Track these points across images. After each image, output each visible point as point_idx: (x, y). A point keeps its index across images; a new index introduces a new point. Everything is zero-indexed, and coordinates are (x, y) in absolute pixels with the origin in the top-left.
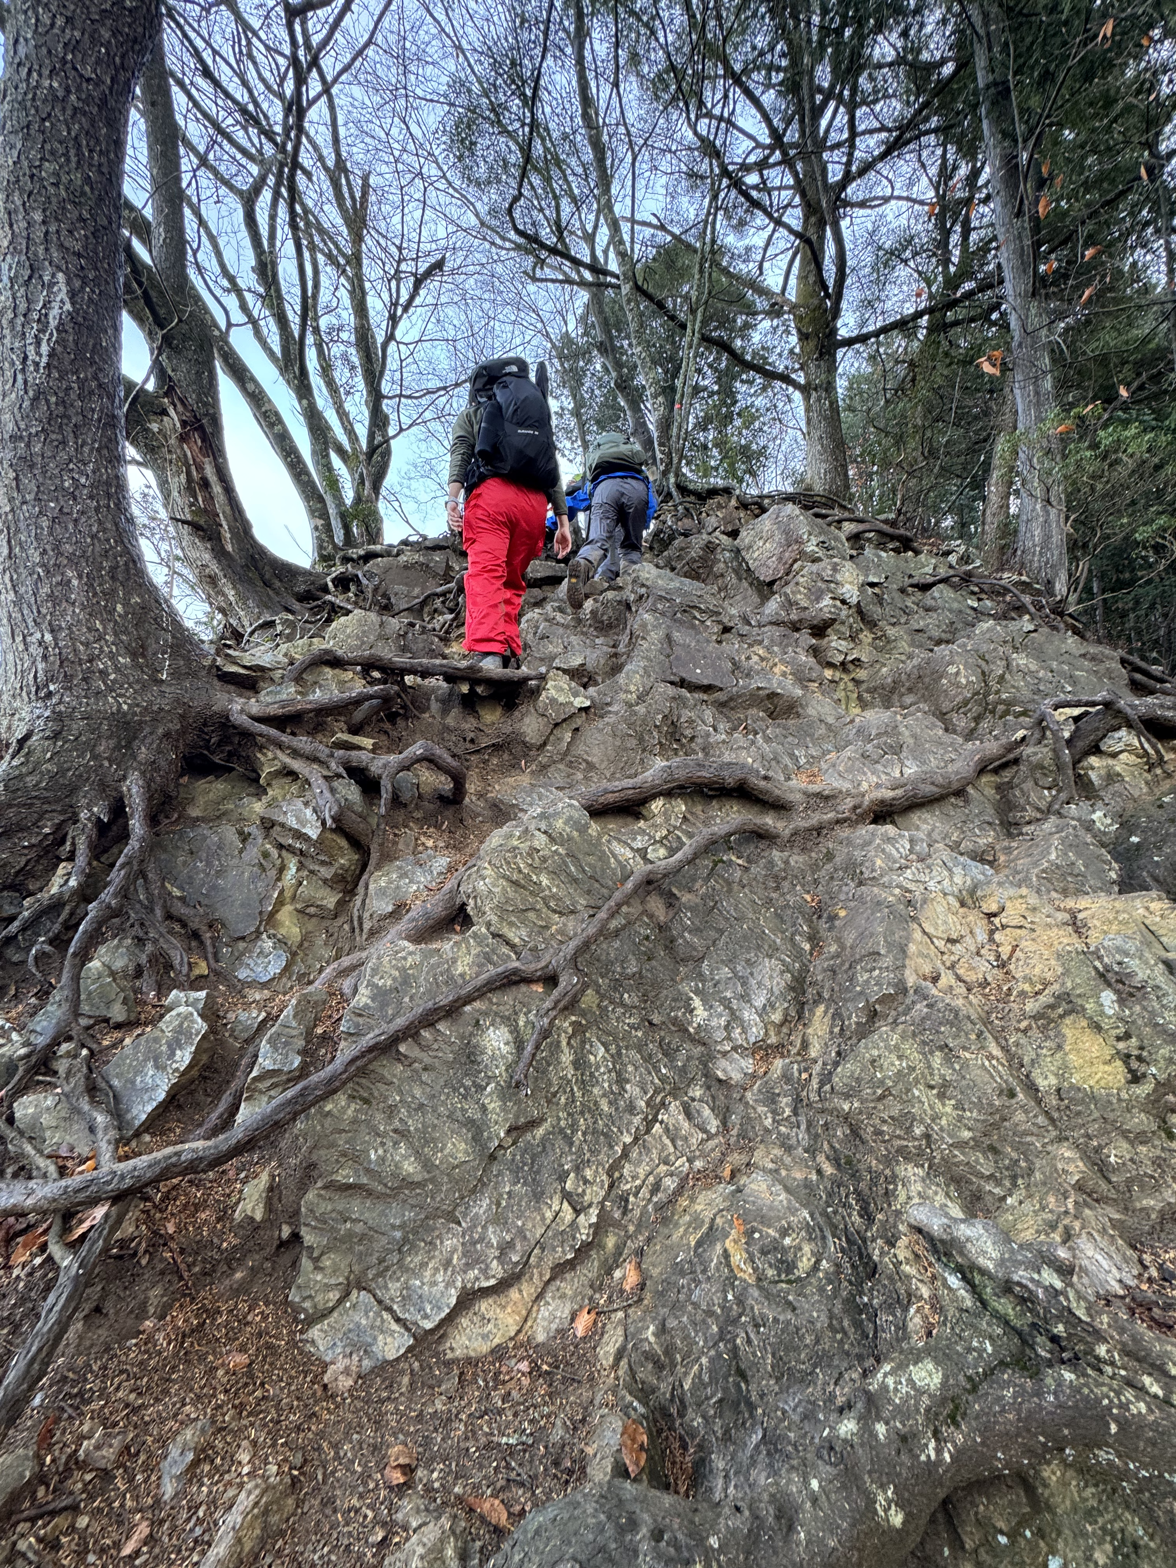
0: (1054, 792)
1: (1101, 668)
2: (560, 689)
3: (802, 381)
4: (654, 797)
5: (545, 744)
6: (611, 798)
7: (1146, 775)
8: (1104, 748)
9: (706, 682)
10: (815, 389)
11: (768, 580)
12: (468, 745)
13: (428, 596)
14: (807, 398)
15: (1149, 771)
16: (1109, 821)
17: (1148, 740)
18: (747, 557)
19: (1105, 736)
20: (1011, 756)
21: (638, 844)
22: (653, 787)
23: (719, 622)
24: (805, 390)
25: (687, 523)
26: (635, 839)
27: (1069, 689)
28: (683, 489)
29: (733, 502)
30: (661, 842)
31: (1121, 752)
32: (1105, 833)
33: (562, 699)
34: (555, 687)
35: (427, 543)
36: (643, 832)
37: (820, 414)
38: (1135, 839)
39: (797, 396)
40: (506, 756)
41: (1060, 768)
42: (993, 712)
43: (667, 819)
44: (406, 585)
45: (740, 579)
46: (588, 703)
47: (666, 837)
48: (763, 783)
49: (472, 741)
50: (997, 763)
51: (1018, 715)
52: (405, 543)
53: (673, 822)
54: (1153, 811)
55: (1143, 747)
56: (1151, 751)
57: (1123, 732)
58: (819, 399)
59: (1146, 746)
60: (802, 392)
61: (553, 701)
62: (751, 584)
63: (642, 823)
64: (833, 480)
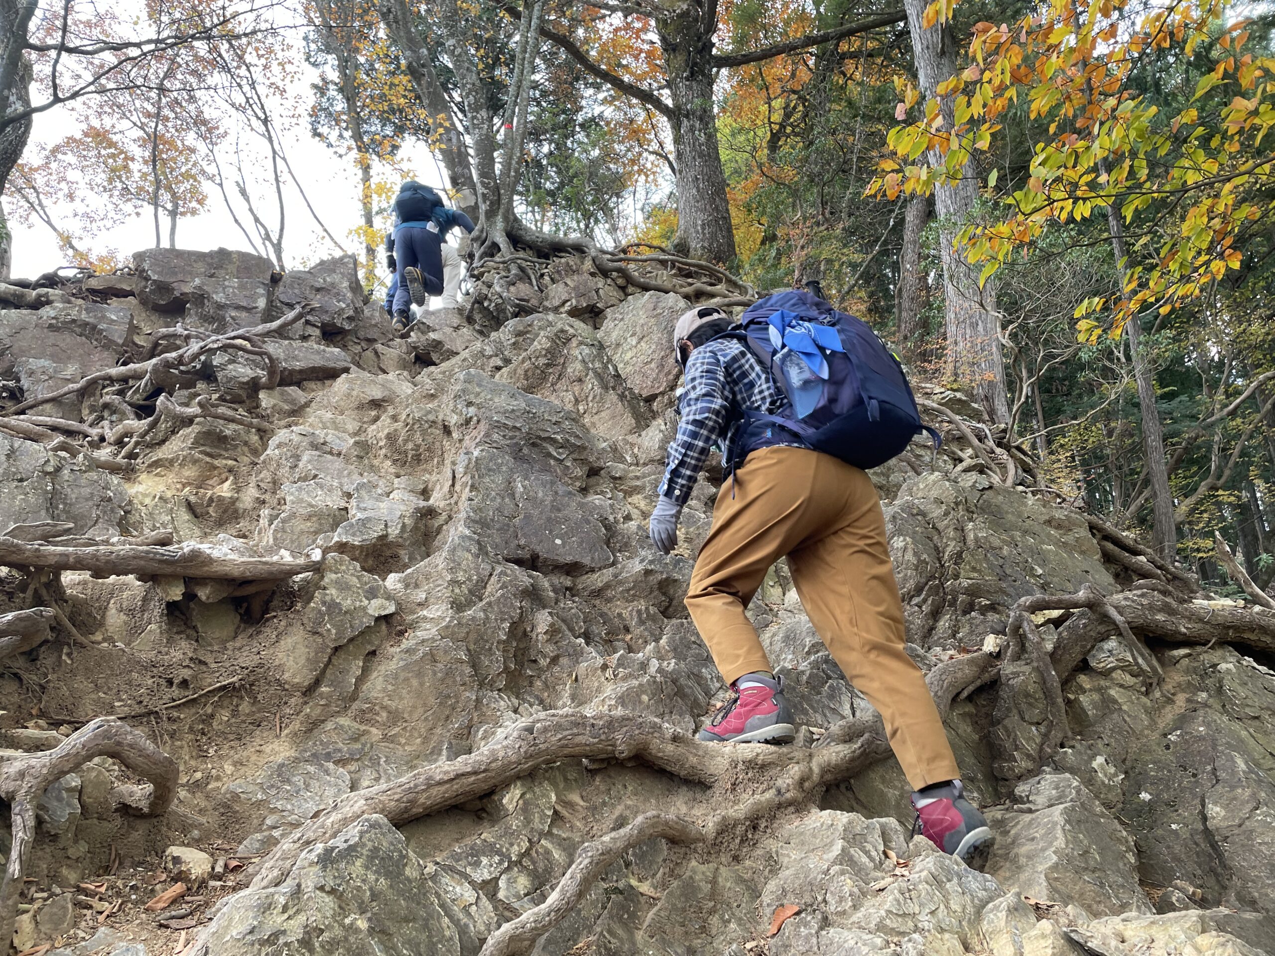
0: (1043, 729)
1: (1069, 538)
2: (344, 587)
3: (669, 102)
4: (506, 784)
5: (317, 682)
6: (437, 794)
7: (1144, 699)
8: (1093, 664)
9: (569, 559)
10: (687, 116)
11: (645, 394)
12: (175, 692)
13: (93, 382)
14: (676, 127)
15: (1147, 694)
16: (1112, 770)
17: (1142, 655)
18: (616, 358)
19: (1093, 647)
20: (986, 677)
21: (482, 874)
22: (505, 767)
23: (583, 462)
24: (675, 115)
25: (523, 290)
26: (477, 864)
27: (1040, 571)
28: (516, 238)
29: (588, 265)
30: (519, 862)
31: (1114, 669)
32: (1110, 788)
33: (347, 604)
34: (337, 582)
35: (93, 283)
36: (490, 849)
37: (694, 149)
38: (1145, 796)
39: (663, 122)
40: (245, 707)
41: (1048, 694)
42: (953, 603)
43: (528, 821)
44: (54, 357)
45: (605, 388)
46: (391, 609)
47: (527, 853)
48: (670, 748)
49: (184, 684)
50: (971, 688)
51: (984, 610)
52: (51, 280)
53: (537, 824)
54: (1160, 752)
55: (1137, 664)
56: (1145, 667)
57: (1112, 643)
58: (692, 129)
59: (1140, 660)
60: (670, 119)
61: (332, 607)
62: (622, 397)
63: (487, 835)
64: (713, 236)
